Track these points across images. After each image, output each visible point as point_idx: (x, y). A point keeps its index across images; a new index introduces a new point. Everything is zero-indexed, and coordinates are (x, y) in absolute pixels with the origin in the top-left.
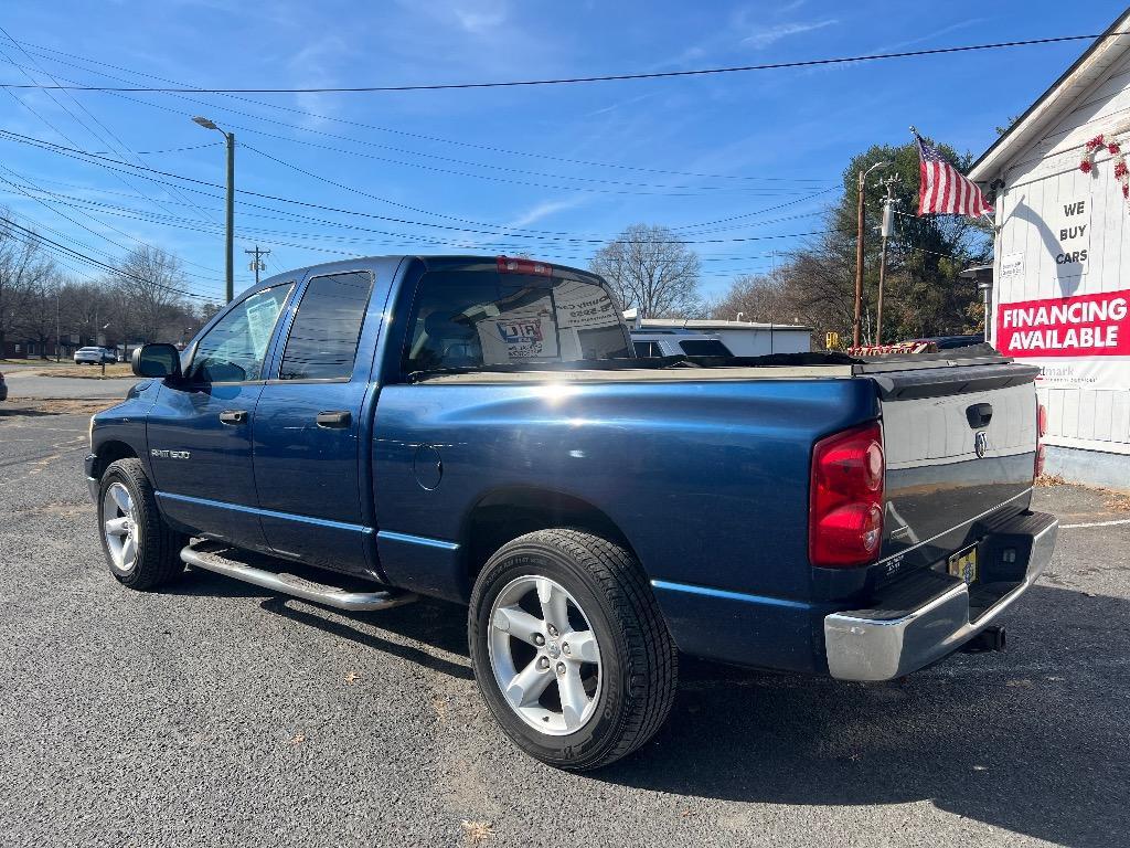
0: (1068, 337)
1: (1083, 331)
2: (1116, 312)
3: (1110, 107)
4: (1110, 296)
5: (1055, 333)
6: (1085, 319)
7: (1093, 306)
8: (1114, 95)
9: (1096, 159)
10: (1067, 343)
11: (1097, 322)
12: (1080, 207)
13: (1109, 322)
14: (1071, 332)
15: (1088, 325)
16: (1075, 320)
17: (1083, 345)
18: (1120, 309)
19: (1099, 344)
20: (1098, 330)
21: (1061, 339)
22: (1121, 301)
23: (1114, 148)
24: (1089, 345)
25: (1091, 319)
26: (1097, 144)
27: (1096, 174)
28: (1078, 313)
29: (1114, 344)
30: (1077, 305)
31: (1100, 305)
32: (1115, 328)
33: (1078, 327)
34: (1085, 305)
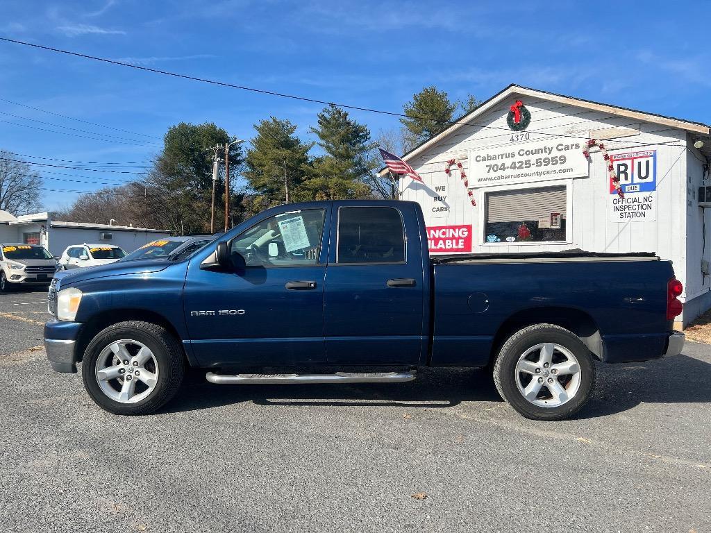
0: (439, 244)
1: (447, 241)
2: (463, 234)
3: (456, 147)
4: (460, 227)
5: (433, 241)
6: (447, 236)
7: (452, 231)
8: (457, 143)
9: (451, 169)
10: (439, 246)
11: (454, 237)
12: (443, 188)
13: (460, 238)
14: (441, 242)
15: (449, 239)
16: (443, 237)
17: (447, 247)
18: (464, 233)
19: (454, 246)
20: (454, 241)
21: (436, 244)
22: (465, 229)
23: (460, 165)
24: (451, 247)
25: (451, 236)
26: (452, 163)
27: (450, 175)
28: (444, 233)
29: (463, 247)
30: (444, 230)
31: (455, 231)
32: (463, 240)
33: (444, 240)
34: (447, 230)
